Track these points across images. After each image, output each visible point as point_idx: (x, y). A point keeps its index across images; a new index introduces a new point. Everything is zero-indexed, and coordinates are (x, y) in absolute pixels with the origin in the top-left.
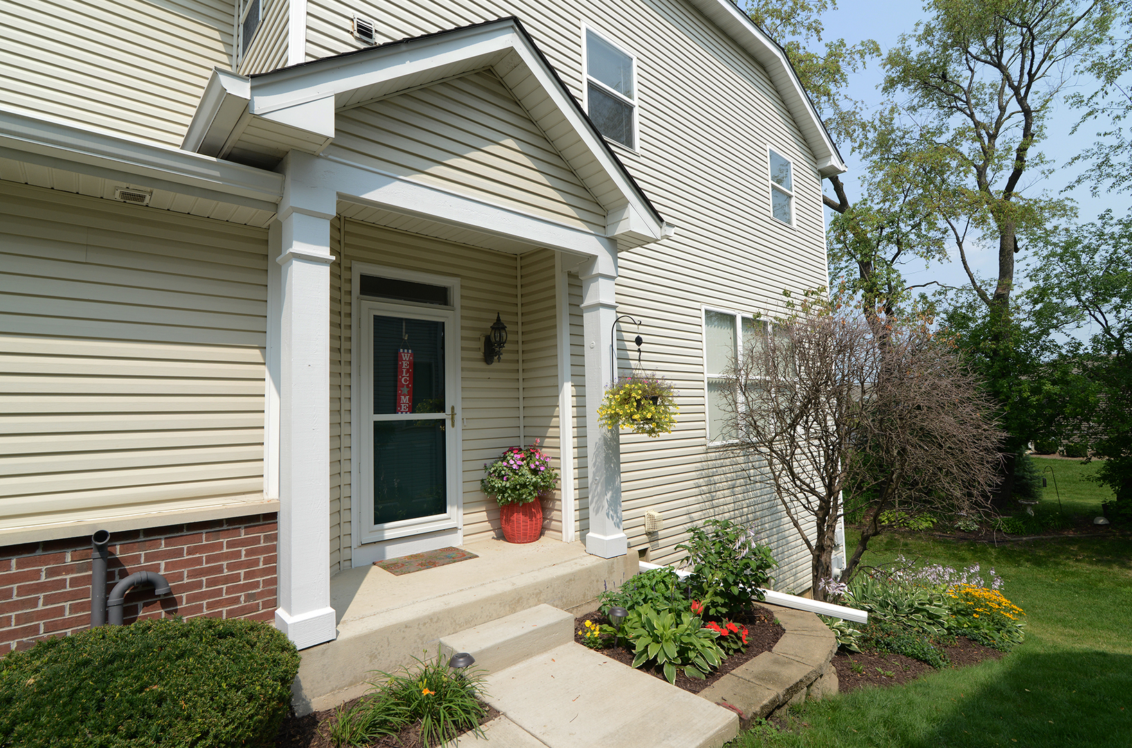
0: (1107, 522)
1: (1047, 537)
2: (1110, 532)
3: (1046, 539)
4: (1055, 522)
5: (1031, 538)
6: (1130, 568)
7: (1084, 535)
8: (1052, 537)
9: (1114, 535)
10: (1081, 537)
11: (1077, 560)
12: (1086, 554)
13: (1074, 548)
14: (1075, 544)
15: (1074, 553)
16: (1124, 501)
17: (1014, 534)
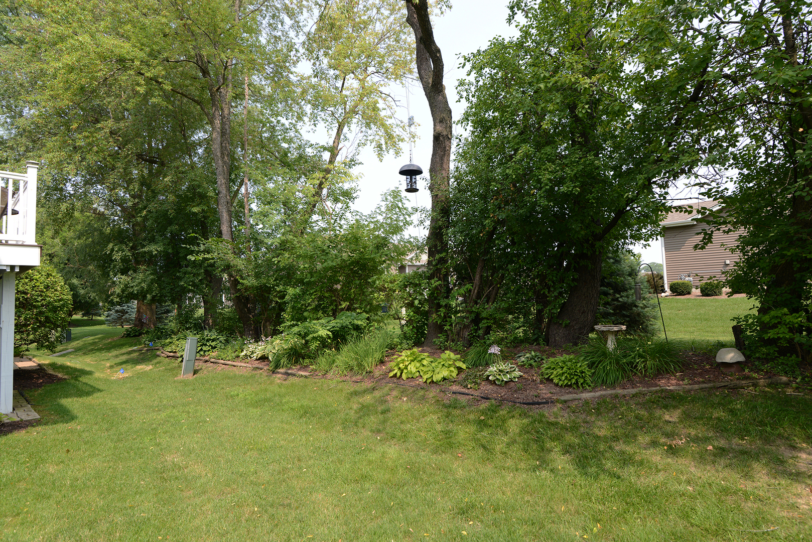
0: (741, 358)
1: (625, 392)
2: (747, 378)
3: (624, 396)
4: (645, 361)
5: (598, 394)
6: (797, 476)
7: (696, 387)
8: (634, 391)
9: (755, 385)
10: (689, 391)
11: (673, 451)
12: (693, 432)
13: (672, 416)
14: (675, 407)
15: (669, 428)
16: (773, 313)
17: (570, 386)
